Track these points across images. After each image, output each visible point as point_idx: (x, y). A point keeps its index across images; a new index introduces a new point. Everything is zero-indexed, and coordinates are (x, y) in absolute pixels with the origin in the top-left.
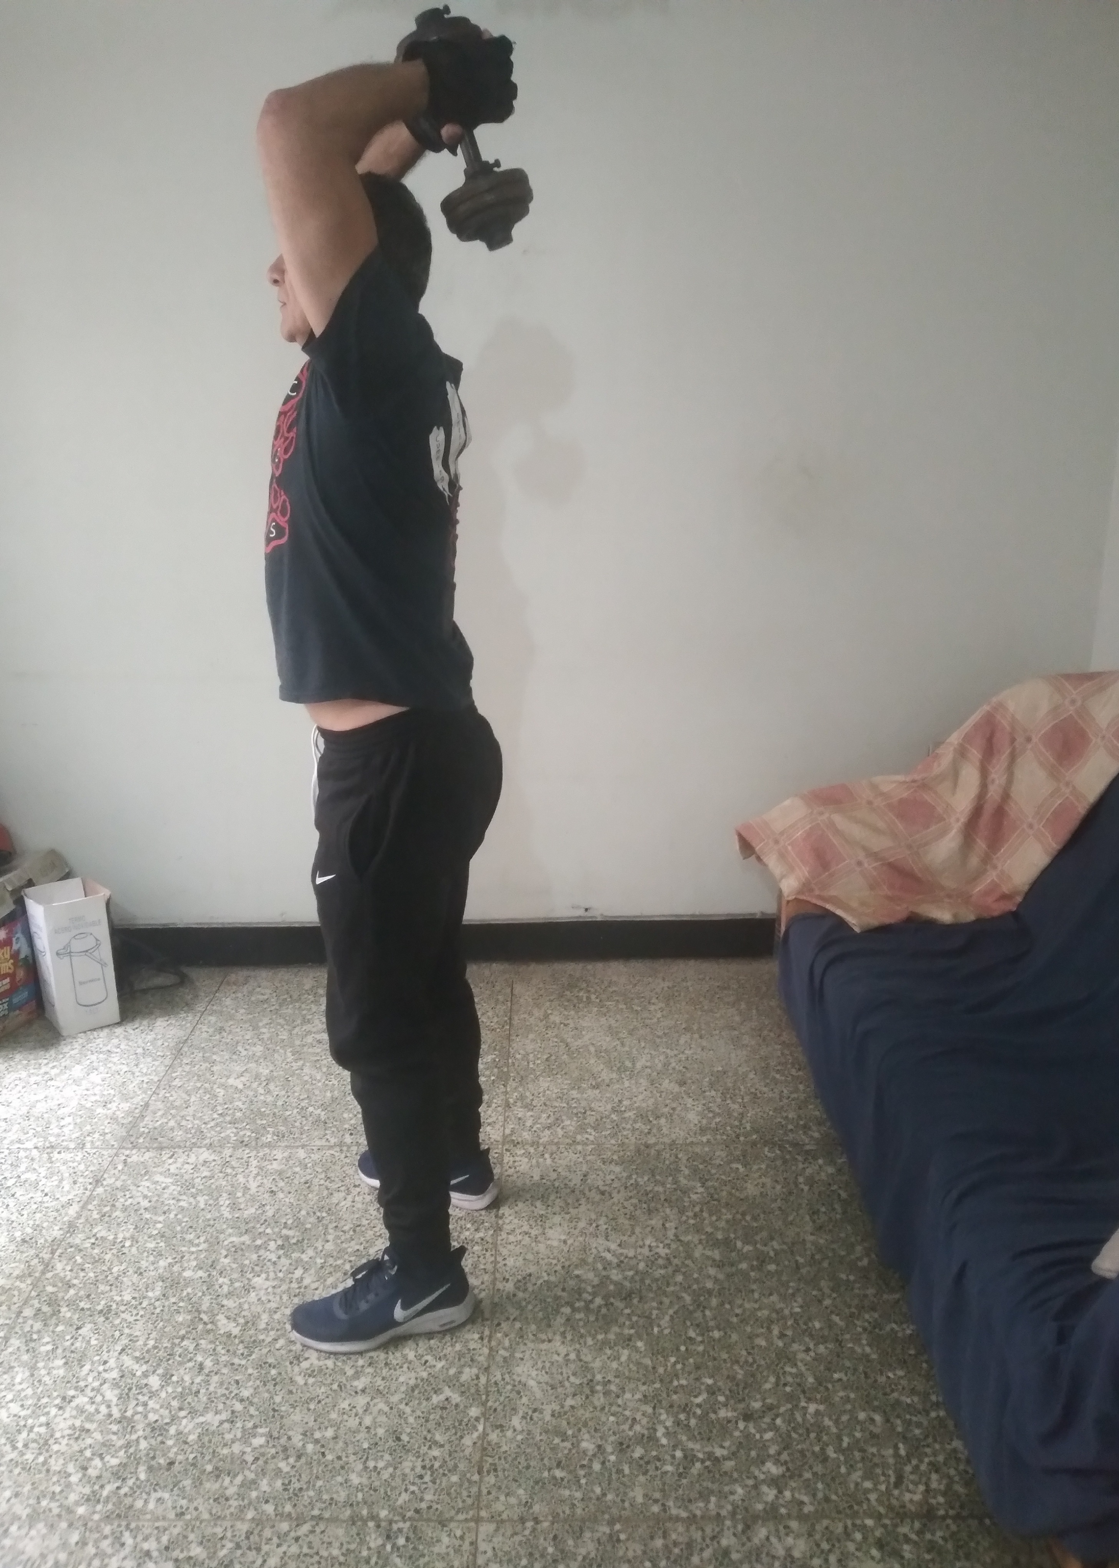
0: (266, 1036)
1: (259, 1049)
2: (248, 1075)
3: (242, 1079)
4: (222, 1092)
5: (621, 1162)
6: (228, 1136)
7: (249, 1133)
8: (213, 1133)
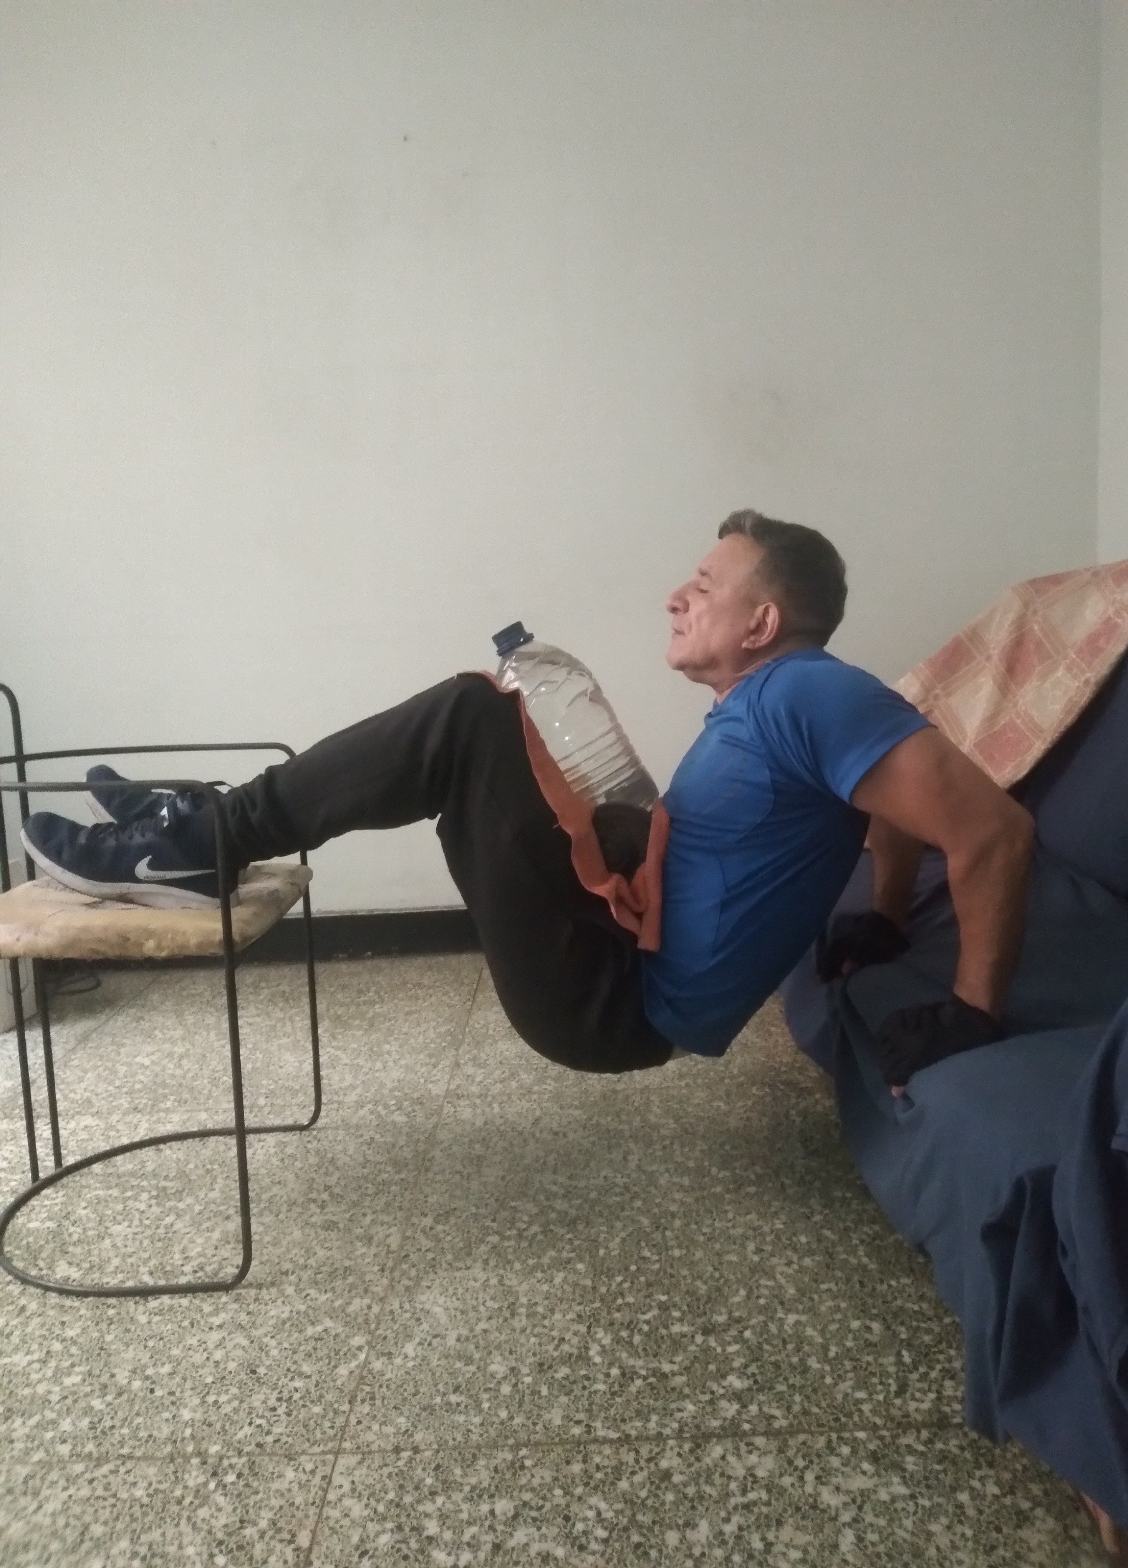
0: (189, 1023)
1: (179, 1032)
2: (158, 1054)
3: (153, 1057)
4: (124, 1068)
5: (582, 1106)
6: (122, 1105)
7: (144, 1101)
8: (103, 1102)
